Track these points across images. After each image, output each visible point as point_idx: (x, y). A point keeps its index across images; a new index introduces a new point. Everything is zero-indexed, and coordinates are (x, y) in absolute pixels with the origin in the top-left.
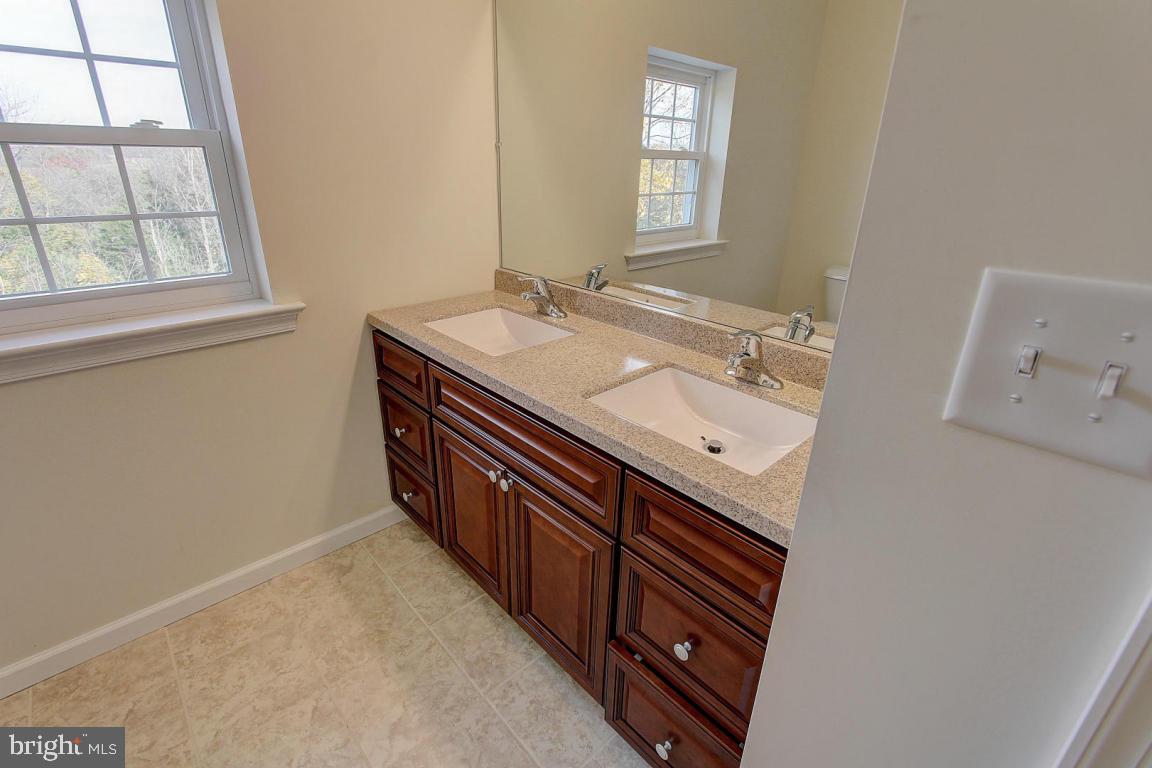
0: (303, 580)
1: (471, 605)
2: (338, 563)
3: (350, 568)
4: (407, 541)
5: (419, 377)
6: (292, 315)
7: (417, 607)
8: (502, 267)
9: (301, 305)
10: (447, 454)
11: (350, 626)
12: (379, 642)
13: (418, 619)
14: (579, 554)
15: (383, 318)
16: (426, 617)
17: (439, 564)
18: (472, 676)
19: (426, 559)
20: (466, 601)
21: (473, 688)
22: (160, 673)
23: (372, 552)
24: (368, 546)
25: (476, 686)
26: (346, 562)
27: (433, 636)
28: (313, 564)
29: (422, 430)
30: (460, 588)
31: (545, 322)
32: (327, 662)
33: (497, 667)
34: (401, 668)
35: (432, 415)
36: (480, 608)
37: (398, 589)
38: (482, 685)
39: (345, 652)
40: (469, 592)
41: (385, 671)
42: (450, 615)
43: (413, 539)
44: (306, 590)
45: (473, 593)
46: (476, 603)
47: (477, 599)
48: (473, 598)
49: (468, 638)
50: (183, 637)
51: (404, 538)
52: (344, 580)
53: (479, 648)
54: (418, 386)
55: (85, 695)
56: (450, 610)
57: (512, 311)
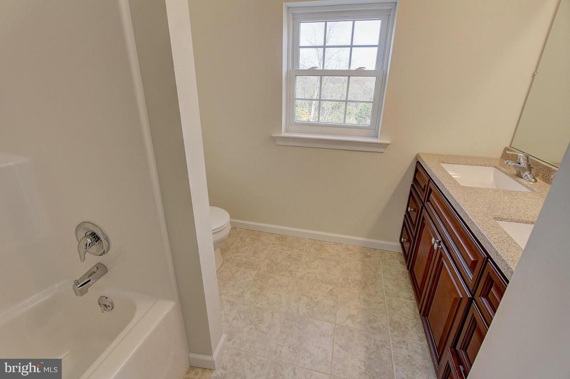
0: (351, 250)
1: (409, 302)
2: (367, 252)
3: (369, 257)
4: (398, 262)
5: (425, 186)
6: (385, 146)
7: (386, 286)
8: (510, 146)
9: (389, 142)
10: (423, 225)
11: (357, 275)
12: (363, 287)
13: (383, 290)
14: (455, 296)
15: (422, 157)
16: (386, 291)
17: (406, 278)
18: (390, 325)
19: (401, 272)
20: (407, 299)
21: (387, 329)
22: (301, 250)
23: (381, 256)
24: (381, 254)
25: (389, 329)
26: (369, 254)
27: (384, 300)
28: (358, 247)
29: (418, 211)
30: (408, 292)
31: (517, 181)
32: (343, 280)
33: (403, 331)
34: (365, 300)
35: (424, 206)
36: (412, 305)
37: (382, 275)
38: (392, 331)
39: (350, 281)
40: (411, 297)
41: (359, 297)
42: (397, 298)
43: (400, 262)
44: (350, 254)
45: (412, 298)
46: (411, 303)
47: (413, 301)
48: (411, 300)
49: (398, 312)
50: (311, 245)
51: (397, 259)
52: (365, 259)
53: (400, 319)
54: (424, 190)
55: (284, 243)
56: (398, 297)
57: (501, 170)
